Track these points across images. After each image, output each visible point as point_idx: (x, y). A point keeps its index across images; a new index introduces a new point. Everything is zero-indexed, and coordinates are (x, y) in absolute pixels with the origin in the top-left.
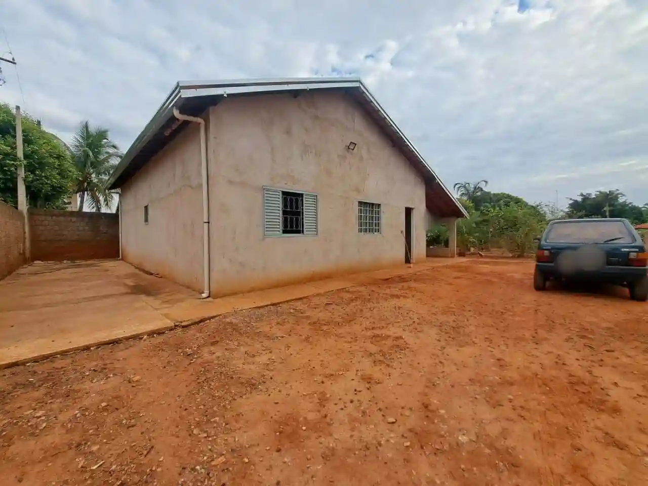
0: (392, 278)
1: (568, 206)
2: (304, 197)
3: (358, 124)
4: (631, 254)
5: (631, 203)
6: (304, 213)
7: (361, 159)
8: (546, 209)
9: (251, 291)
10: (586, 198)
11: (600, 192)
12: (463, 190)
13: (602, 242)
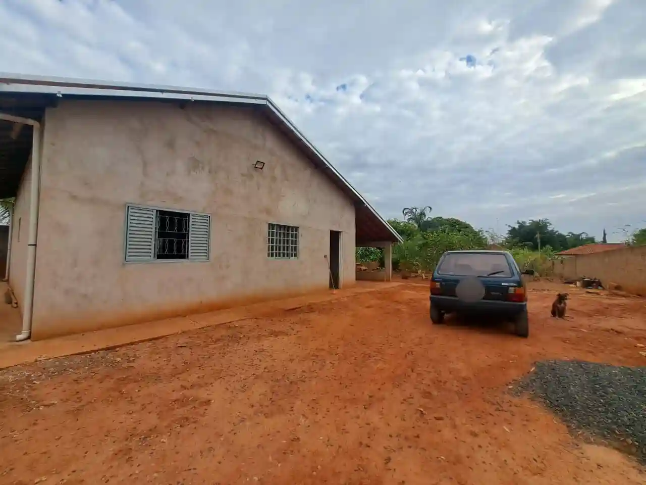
0: (300, 307)
1: (507, 232)
2: (191, 217)
3: (270, 142)
4: (510, 288)
5: (557, 231)
6: (190, 236)
7: (274, 179)
8: (486, 235)
9: (99, 328)
10: (522, 225)
11: (532, 221)
12: (410, 216)
13: (486, 275)
